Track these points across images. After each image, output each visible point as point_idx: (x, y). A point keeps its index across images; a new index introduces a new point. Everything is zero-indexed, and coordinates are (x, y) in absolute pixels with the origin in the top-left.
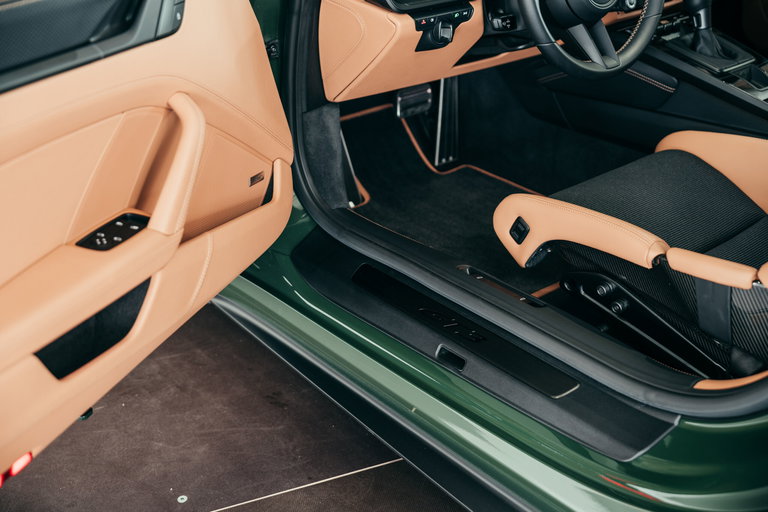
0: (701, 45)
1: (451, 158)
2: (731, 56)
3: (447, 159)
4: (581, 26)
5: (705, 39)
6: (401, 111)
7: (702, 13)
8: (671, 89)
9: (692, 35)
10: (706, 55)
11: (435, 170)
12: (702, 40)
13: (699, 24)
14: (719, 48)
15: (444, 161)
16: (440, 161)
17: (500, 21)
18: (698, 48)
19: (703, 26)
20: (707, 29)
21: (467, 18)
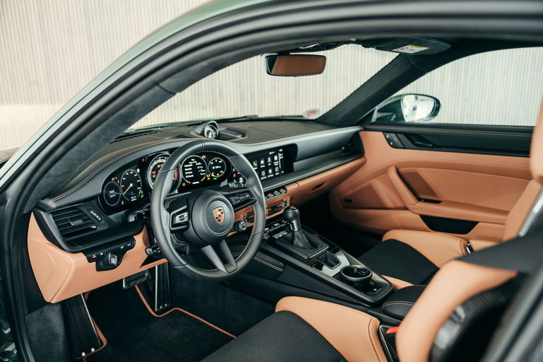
0: (296, 240)
1: (166, 305)
2: (314, 246)
3: (163, 306)
4: (209, 246)
5: (297, 237)
6: (126, 285)
7: (294, 222)
8: (281, 270)
9: (291, 234)
10: (299, 247)
11: (155, 315)
12: (296, 238)
13: (294, 229)
14: (307, 241)
15: (161, 307)
16: (158, 308)
17: (151, 250)
18: (295, 243)
19: (296, 229)
20: (299, 230)
21: (131, 248)
